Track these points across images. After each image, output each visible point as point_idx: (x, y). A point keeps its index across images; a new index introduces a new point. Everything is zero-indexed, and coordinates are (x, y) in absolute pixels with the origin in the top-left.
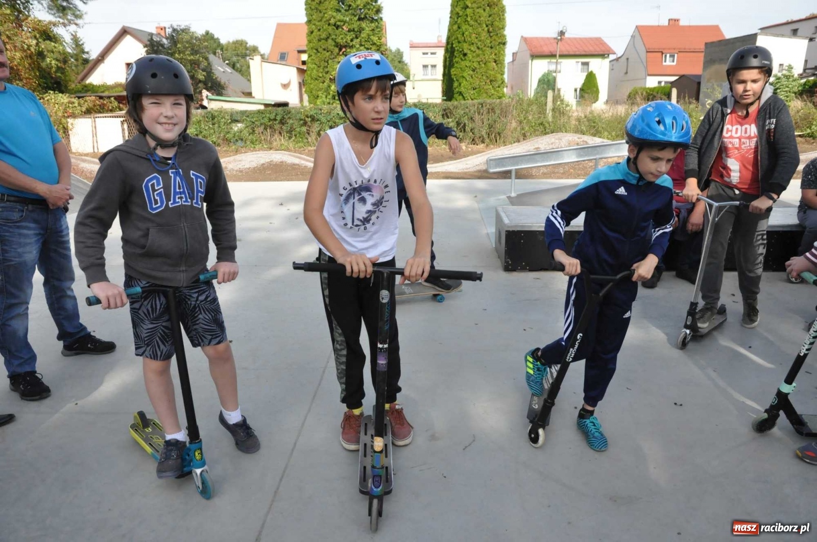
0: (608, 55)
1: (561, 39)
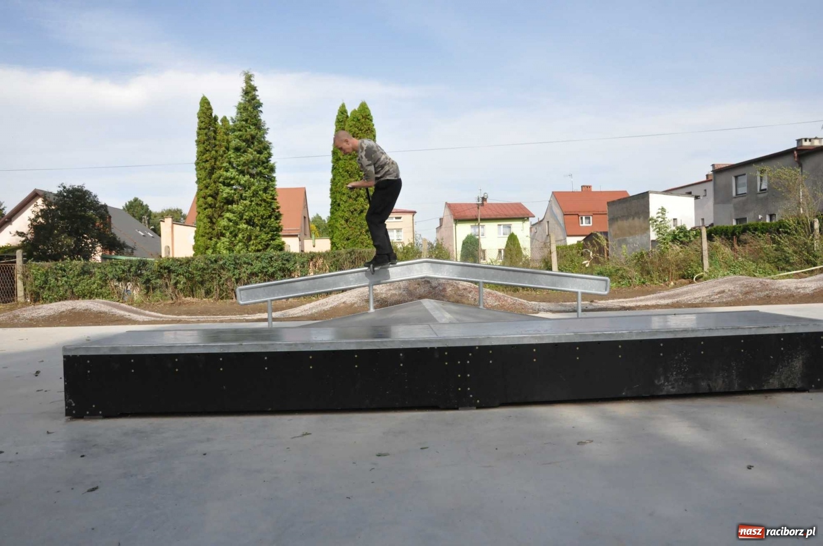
0: (528, 218)
1: (482, 204)
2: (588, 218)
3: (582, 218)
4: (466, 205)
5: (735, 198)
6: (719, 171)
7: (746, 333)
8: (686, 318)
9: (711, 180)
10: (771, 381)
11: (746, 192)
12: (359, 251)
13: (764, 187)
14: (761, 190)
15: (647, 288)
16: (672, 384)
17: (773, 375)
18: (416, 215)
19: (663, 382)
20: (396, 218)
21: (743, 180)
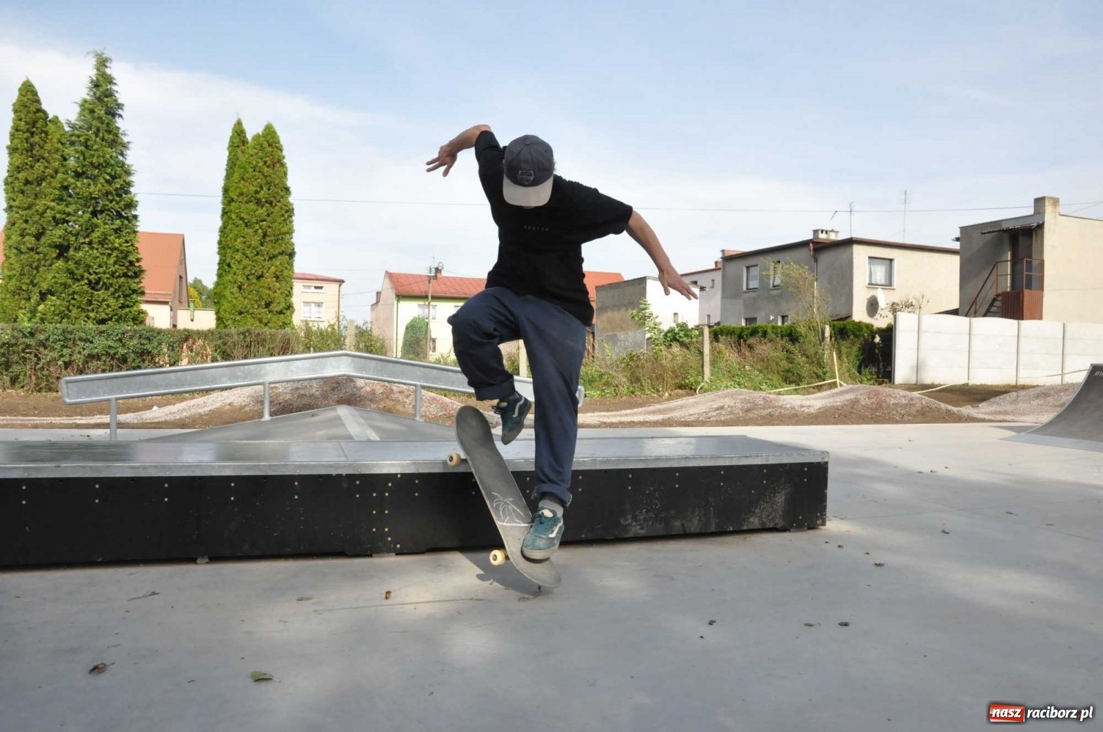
1: (435, 277)
4: (413, 276)
5: (745, 292)
6: (729, 259)
7: (728, 463)
8: (663, 442)
9: (720, 269)
10: (751, 520)
11: (757, 286)
12: (257, 332)
13: (777, 282)
14: (774, 286)
15: (636, 399)
16: (640, 525)
17: (754, 512)
18: (343, 285)
19: (630, 521)
20: (316, 288)
21: (755, 272)
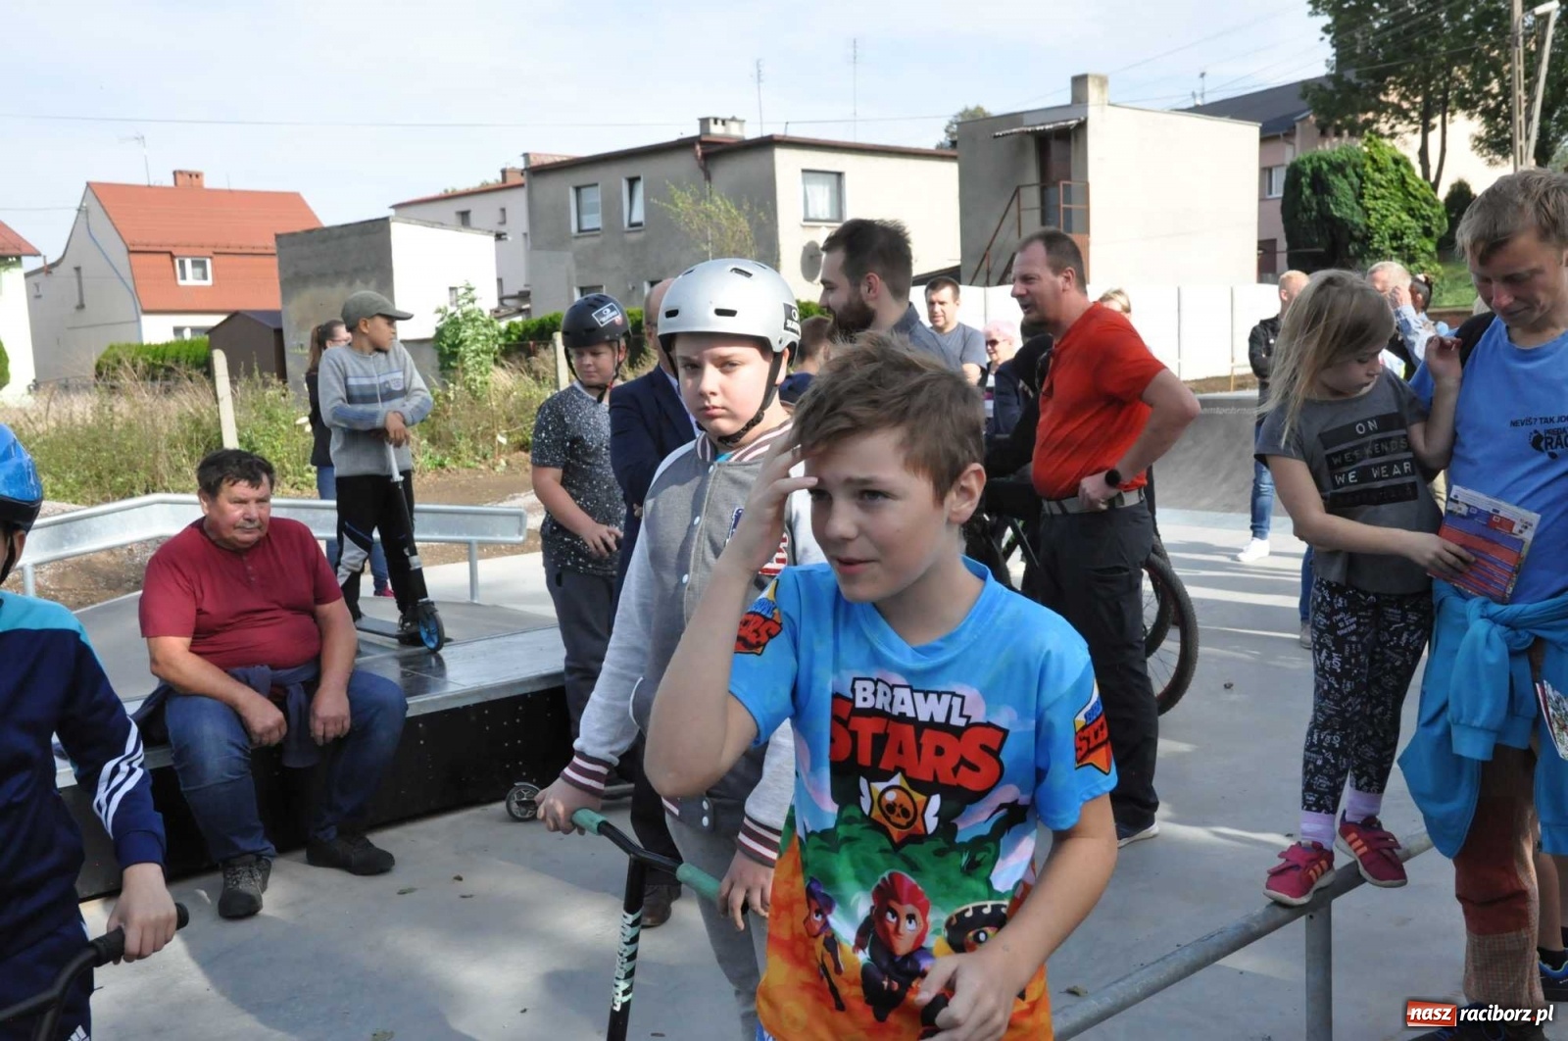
0: (19, 258)
2: (199, 264)
3: (182, 264)
5: (577, 237)
6: (539, 171)
9: (521, 186)
11: (599, 225)
13: (638, 216)
14: (632, 225)
21: (592, 197)
